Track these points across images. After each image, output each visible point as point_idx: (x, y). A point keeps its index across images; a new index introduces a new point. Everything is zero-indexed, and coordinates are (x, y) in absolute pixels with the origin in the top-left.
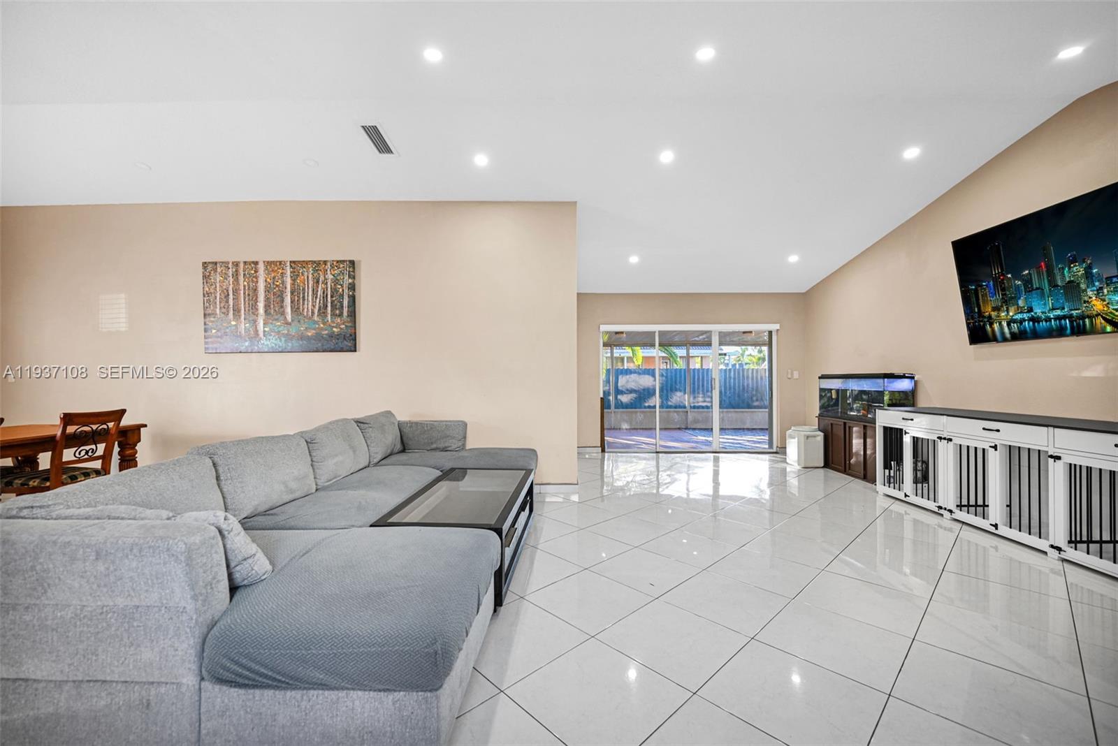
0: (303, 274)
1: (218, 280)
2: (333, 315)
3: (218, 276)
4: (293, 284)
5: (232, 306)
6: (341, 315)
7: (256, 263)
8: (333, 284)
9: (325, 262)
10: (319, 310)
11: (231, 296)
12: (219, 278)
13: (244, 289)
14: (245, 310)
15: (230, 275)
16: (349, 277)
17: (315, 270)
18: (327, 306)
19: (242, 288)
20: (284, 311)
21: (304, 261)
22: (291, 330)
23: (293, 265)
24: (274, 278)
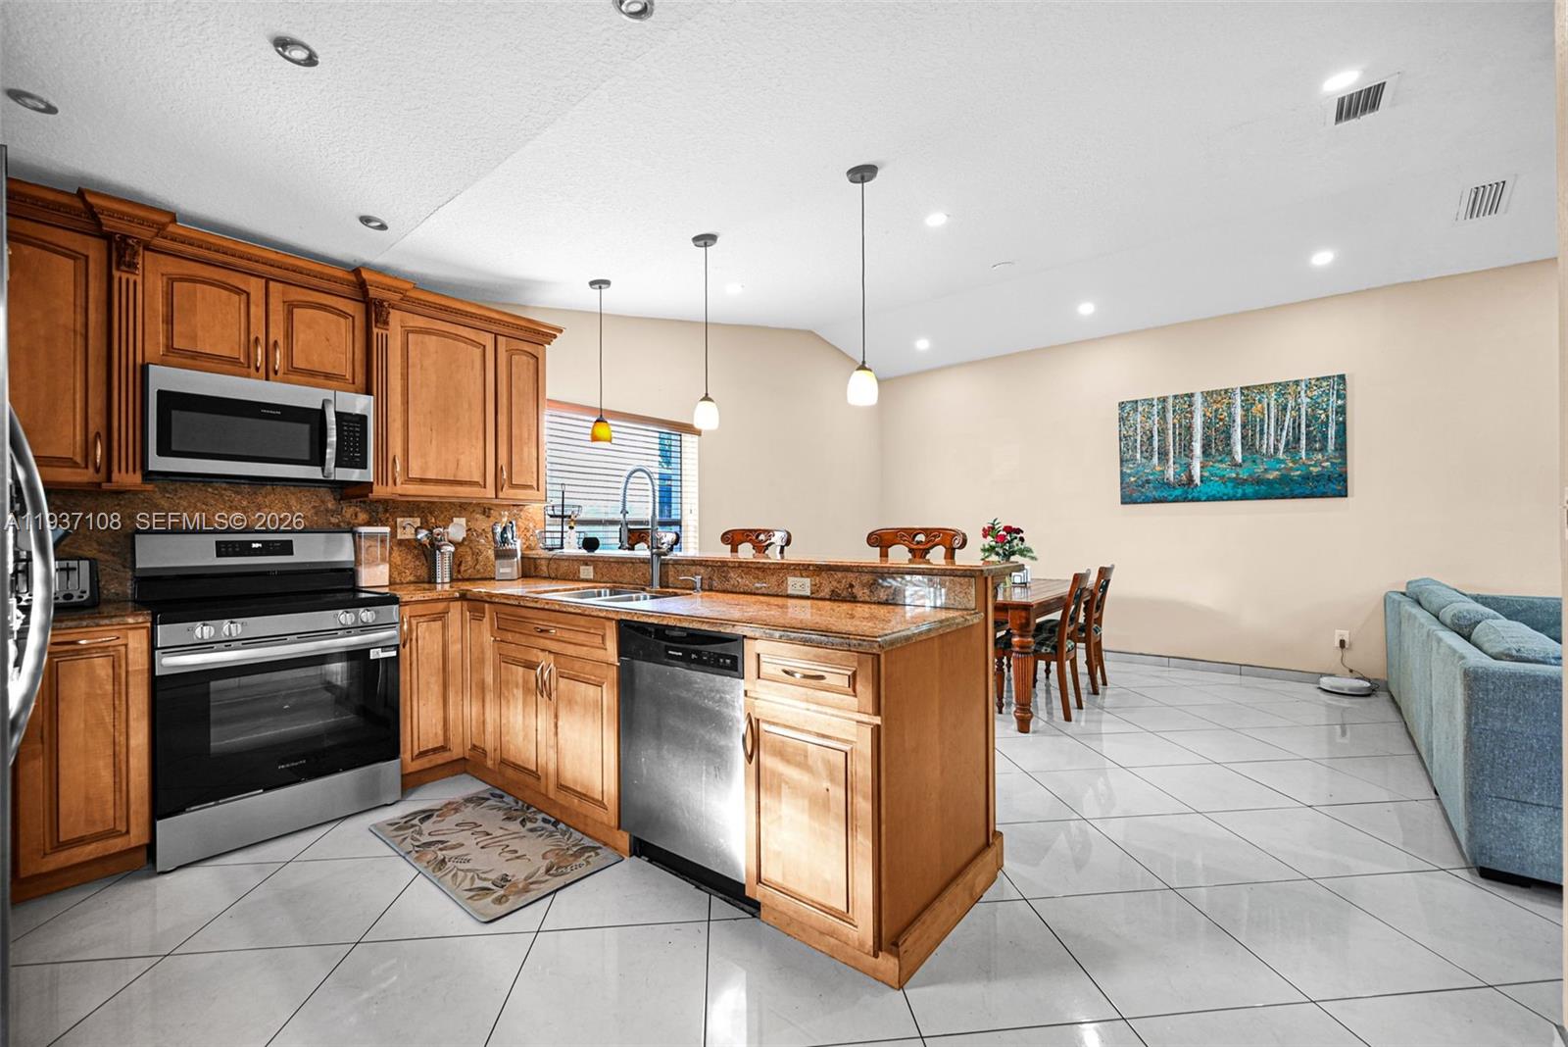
0: (1260, 401)
1: (1139, 420)
2: (1310, 449)
3: (1139, 415)
4: (1245, 415)
5: (1157, 449)
6: (1323, 449)
7: (1191, 396)
8: (1310, 410)
9: (1297, 383)
10: (1287, 443)
11: (1156, 437)
12: (1139, 418)
13: (1174, 427)
14: (1175, 453)
15: (1155, 413)
16: (1338, 397)
17: (1280, 394)
18: (1299, 439)
19: (1171, 426)
20: (1231, 450)
21: (1263, 385)
22: (1241, 472)
23: (1246, 392)
24: (1217, 410)
